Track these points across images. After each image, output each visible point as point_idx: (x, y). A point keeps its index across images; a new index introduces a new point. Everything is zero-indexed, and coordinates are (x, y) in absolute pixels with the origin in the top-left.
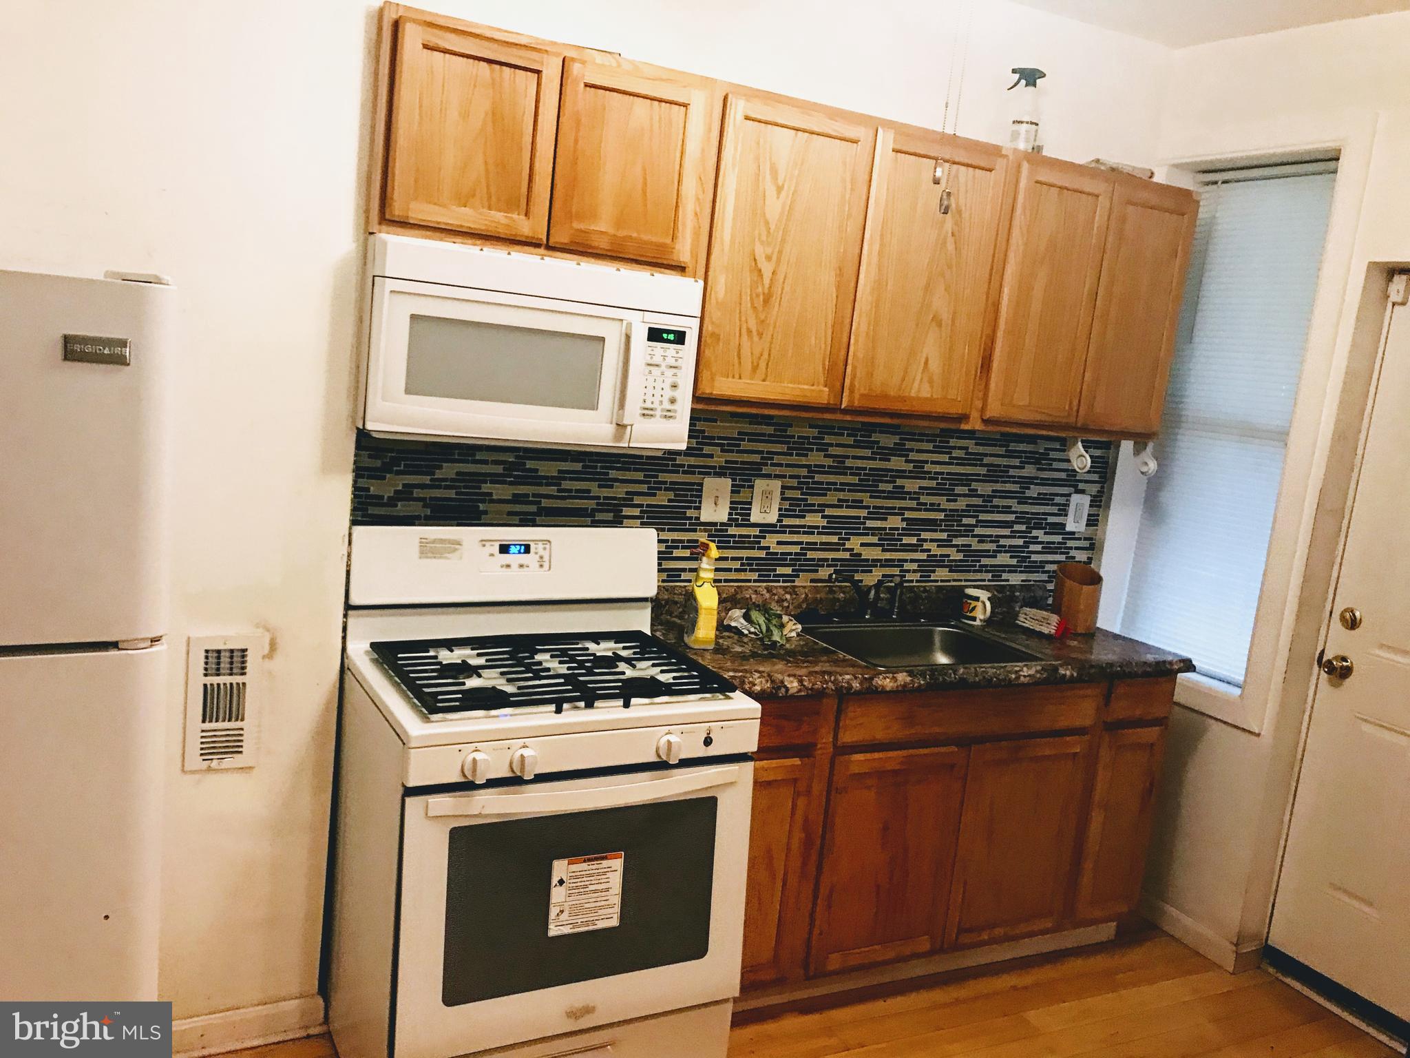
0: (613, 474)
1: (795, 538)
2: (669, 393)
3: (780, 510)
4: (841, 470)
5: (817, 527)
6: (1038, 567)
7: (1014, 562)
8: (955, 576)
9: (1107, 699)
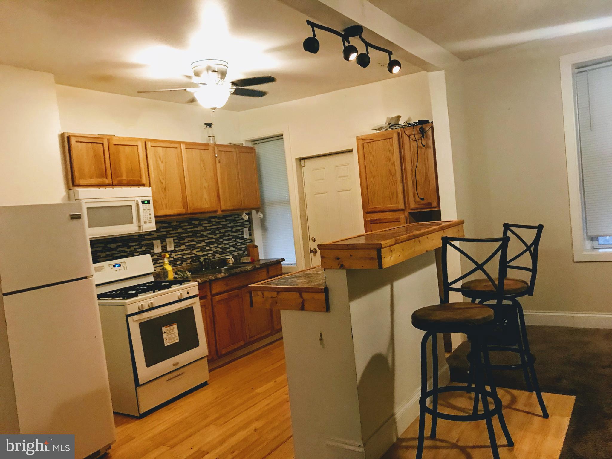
0: (130, 244)
1: (180, 253)
2: (149, 216)
3: (174, 246)
4: (187, 232)
5: (184, 249)
6: (240, 249)
7: (234, 249)
8: (221, 256)
9: (268, 272)
